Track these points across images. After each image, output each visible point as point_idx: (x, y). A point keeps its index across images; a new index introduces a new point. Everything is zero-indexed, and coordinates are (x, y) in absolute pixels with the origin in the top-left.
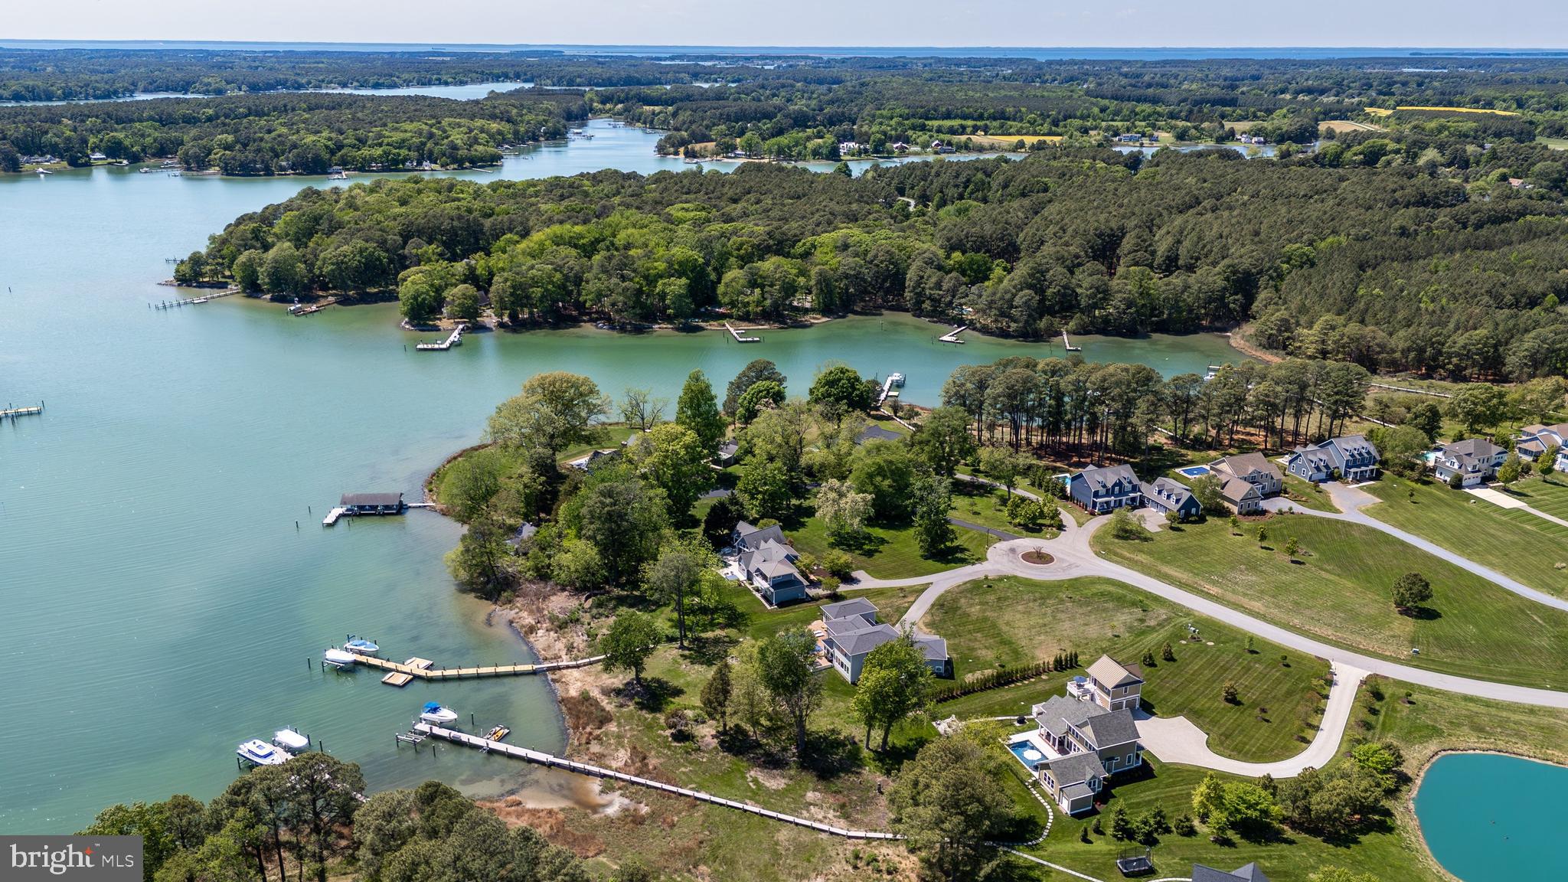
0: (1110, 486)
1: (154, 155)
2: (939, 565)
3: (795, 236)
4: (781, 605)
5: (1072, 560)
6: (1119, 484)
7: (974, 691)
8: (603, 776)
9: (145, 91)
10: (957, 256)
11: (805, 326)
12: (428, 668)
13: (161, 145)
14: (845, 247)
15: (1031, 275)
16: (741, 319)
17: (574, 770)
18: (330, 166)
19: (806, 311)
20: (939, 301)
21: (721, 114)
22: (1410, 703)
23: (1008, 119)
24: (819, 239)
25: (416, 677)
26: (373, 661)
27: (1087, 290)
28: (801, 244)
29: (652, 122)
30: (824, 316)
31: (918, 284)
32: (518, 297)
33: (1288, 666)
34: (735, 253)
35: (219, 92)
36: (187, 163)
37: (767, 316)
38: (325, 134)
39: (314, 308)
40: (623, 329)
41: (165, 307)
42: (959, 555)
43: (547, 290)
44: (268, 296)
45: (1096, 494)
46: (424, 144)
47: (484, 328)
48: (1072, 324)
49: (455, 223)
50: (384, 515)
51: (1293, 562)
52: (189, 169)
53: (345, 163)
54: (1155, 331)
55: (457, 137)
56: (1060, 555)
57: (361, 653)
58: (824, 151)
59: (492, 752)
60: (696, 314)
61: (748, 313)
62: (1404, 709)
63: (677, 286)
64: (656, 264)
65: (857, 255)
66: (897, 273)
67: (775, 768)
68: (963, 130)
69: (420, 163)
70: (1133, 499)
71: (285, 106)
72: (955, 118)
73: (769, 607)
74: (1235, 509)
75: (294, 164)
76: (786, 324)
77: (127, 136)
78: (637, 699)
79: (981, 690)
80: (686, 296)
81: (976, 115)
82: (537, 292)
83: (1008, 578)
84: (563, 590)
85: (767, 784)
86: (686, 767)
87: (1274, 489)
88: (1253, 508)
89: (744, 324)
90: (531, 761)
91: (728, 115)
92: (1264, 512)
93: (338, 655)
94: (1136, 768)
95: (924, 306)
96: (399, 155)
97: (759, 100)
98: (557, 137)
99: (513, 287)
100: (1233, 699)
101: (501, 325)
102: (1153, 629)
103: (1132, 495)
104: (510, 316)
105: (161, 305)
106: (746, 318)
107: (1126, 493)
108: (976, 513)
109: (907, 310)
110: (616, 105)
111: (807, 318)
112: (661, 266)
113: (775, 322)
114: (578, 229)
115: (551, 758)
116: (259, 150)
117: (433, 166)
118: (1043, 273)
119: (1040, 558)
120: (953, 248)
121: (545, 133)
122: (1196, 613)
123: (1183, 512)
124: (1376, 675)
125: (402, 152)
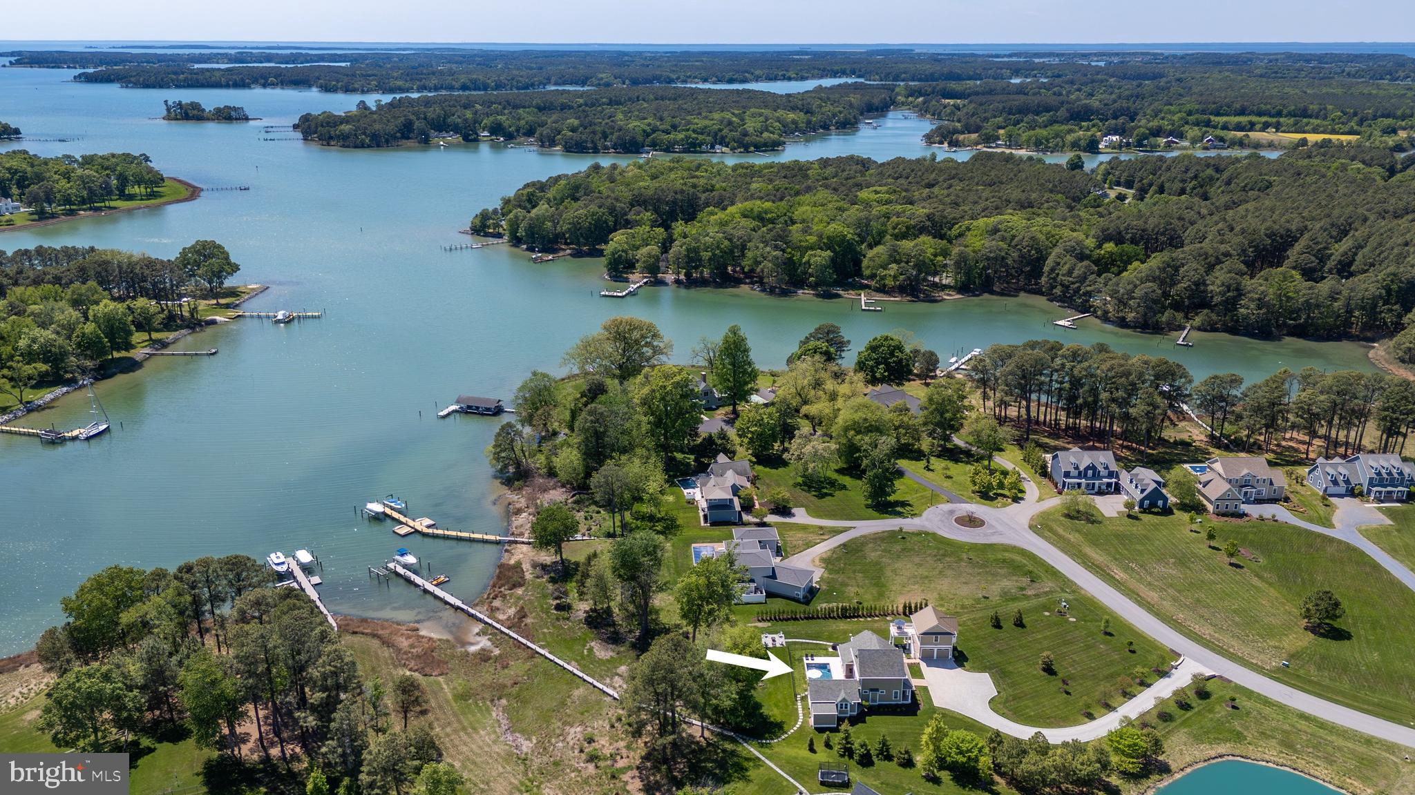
0: (1082, 468)
1: (525, 134)
2: (875, 514)
3: (954, 218)
4: (713, 524)
5: (1000, 528)
6: (1093, 468)
7: (818, 618)
8: (486, 623)
9: (556, 84)
10: (1110, 246)
11: (936, 301)
12: (429, 527)
13: (531, 126)
14: (995, 231)
15: (1163, 270)
16: (878, 290)
17: (472, 616)
18: (643, 146)
19: (944, 287)
20: (1067, 287)
21: (1004, 108)
22: (1234, 707)
23: (1310, 117)
24: (975, 223)
25: (417, 531)
26: (396, 515)
27: (1218, 287)
28: (957, 226)
29: (939, 114)
30: (959, 293)
31: (1053, 270)
32: (691, 260)
33: (1133, 652)
34: (890, 231)
35: (608, 85)
36: (541, 141)
37: (901, 290)
38: (649, 120)
39: (550, 257)
40: (772, 291)
41: (451, 249)
42: (899, 509)
43: (714, 255)
44: (525, 246)
45: (1067, 475)
46: (720, 130)
47: (662, 283)
48: (1198, 321)
49: (679, 196)
50: (483, 415)
51: (1231, 564)
52: (542, 146)
53: (654, 145)
54: (1291, 334)
55: (751, 125)
56: (994, 523)
57: (392, 508)
58: (1083, 143)
59: (426, 591)
60: (837, 283)
61: (885, 286)
62: (1222, 711)
63: (821, 257)
64: (808, 238)
65: (1003, 239)
66: (1038, 259)
67: (613, 644)
68: (1252, 127)
69: (713, 147)
70: (1109, 485)
71: (638, 97)
72: (1249, 114)
73: (702, 523)
74: (1210, 508)
75: (615, 144)
76: (917, 297)
77: (508, 119)
78: (552, 575)
79: (825, 618)
80: (828, 267)
81: (1273, 112)
82: (706, 255)
83: (927, 534)
84: (563, 486)
85: (598, 654)
86: (548, 628)
87: (1273, 495)
88: (1231, 509)
89: (878, 295)
90: (447, 603)
91: (1010, 109)
92: (1243, 515)
93: (376, 507)
94: (903, 705)
95: (1054, 291)
96: (697, 139)
97: (1060, 94)
98: (847, 126)
99: (688, 250)
100: (1049, 670)
101: (678, 282)
102: (1027, 597)
103: (1105, 480)
104: (686, 275)
105: (448, 248)
106: (882, 290)
107: (1100, 478)
108: (949, 477)
109: (1042, 294)
110: (918, 97)
111: (941, 294)
112: (812, 239)
113: (907, 295)
114: (768, 205)
115: (458, 603)
116: (594, 133)
117: (724, 149)
118: (1177, 269)
119: (971, 521)
120: (1108, 238)
121: (836, 123)
122: (1083, 592)
123: (1147, 502)
124: (1221, 677)
125: (701, 137)
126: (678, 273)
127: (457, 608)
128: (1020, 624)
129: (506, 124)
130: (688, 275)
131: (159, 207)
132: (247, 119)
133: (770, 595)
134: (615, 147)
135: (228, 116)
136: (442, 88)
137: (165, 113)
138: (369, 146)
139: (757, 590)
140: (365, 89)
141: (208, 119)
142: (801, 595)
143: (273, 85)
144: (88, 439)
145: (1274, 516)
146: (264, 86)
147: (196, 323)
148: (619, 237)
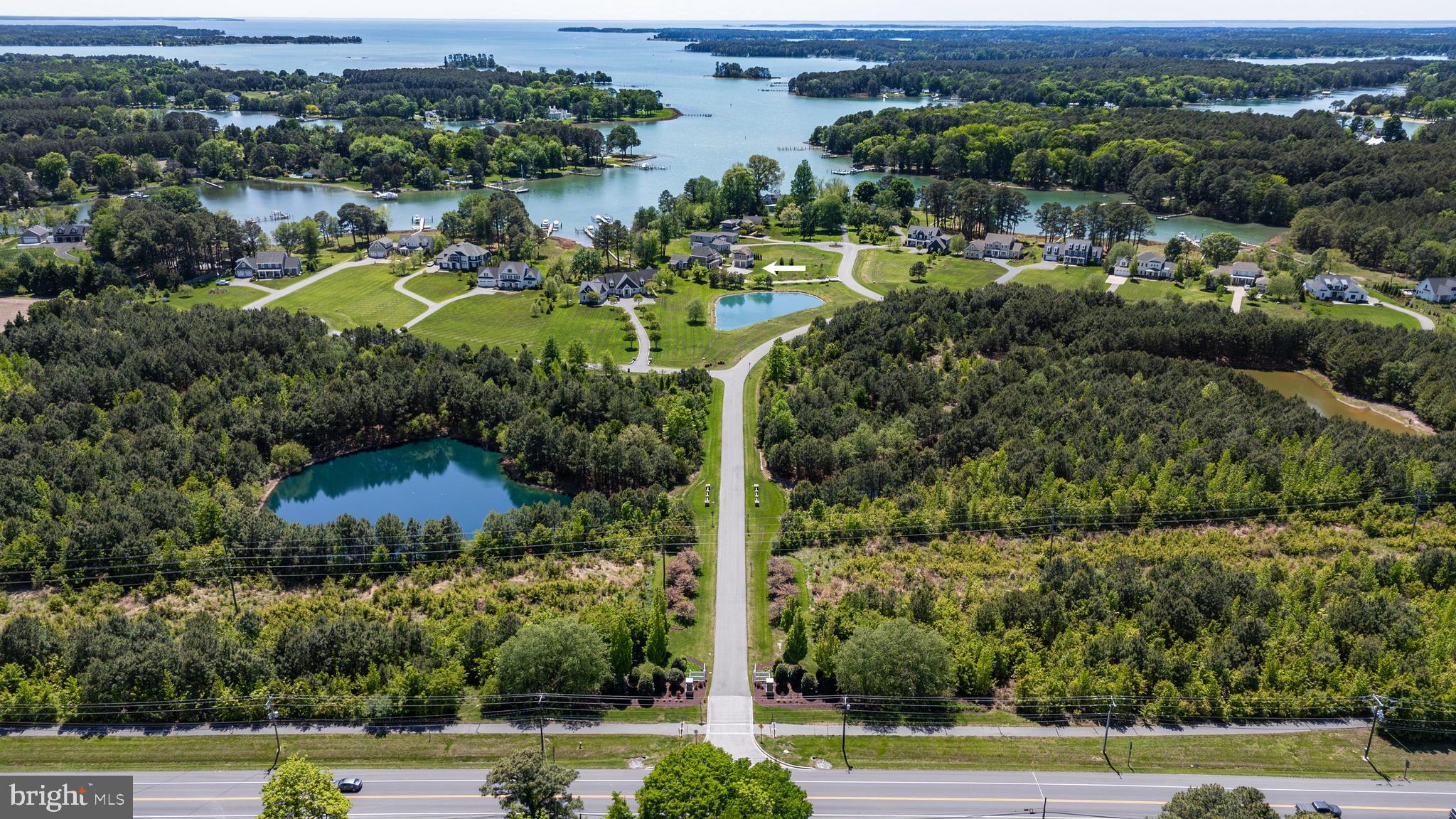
18: (1040, 102)
27: (1214, 184)
45: (909, 236)
46: (1120, 91)
47: (883, 171)
48: (1197, 209)
63: (976, 155)
77: (950, 79)
96: (1088, 97)
98: (1292, 95)
103: (928, 241)
111: (1058, 188)
114: (989, 127)
121: (1277, 91)
122: (838, 264)
123: (932, 249)
125: (1092, 95)
126: (894, 166)
128: (792, 265)
129: (945, 83)
131: (655, 122)
132: (769, 77)
135: (757, 74)
137: (714, 72)
138: (828, 97)
139: (703, 245)
141: (742, 77)
144: (518, 193)
145: (991, 261)
146: (817, 55)
147: (602, 165)
148: (869, 141)
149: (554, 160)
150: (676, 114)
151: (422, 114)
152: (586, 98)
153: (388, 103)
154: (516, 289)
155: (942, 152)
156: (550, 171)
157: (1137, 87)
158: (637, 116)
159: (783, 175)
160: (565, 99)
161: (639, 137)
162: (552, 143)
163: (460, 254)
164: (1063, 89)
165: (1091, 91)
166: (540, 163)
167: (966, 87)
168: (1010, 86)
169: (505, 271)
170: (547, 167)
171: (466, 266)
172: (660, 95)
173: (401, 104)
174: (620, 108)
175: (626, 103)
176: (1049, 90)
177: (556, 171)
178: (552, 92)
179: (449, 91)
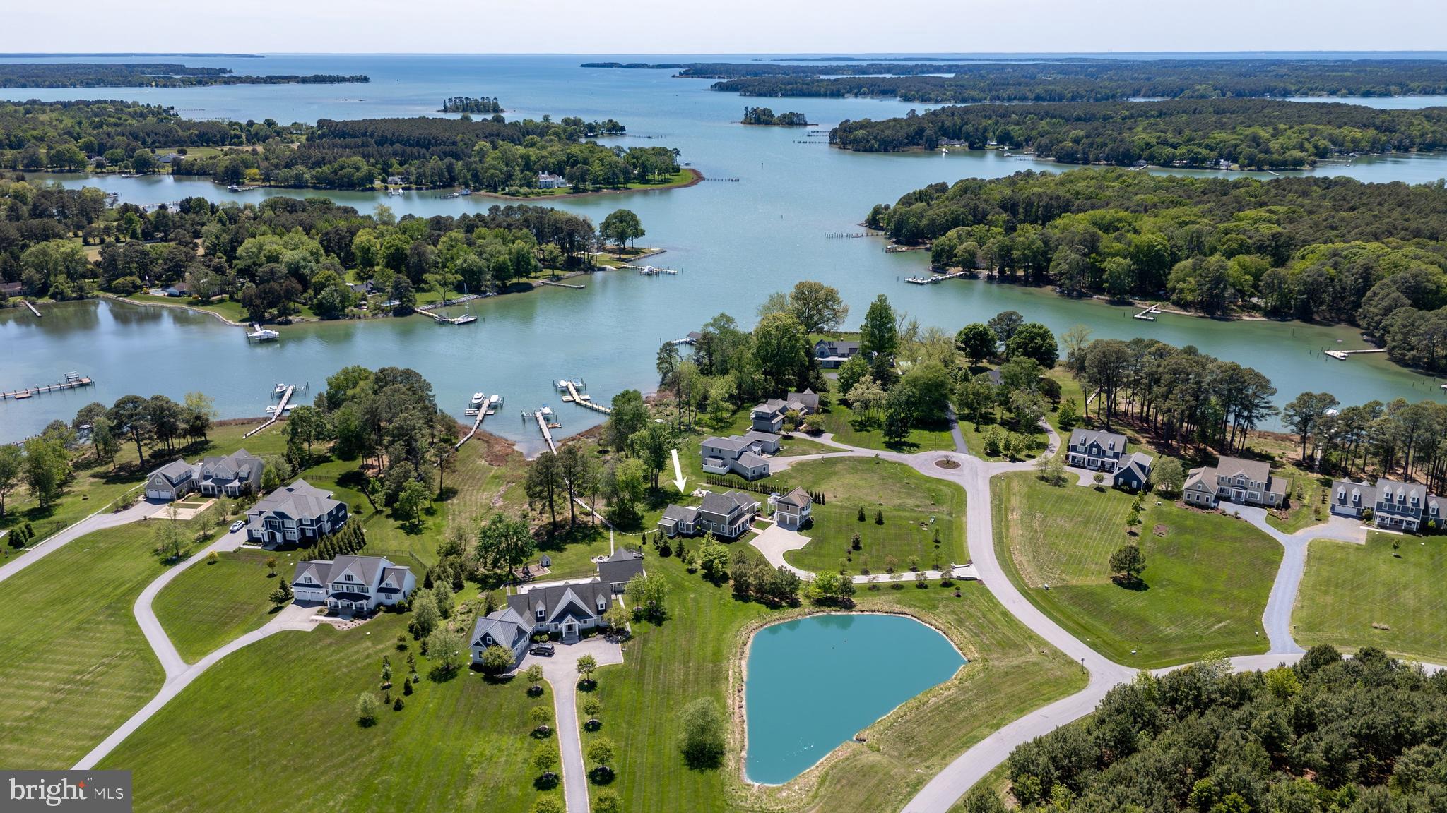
5: (966, 473)
8: (551, 449)
16: (1175, 303)
17: (549, 445)
18: (1139, 159)
22: (958, 596)
25: (574, 401)
26: (572, 390)
28: (1303, 249)
32: (1004, 258)
39: (904, 249)
40: (1069, 294)
47: (975, 277)
51: (1130, 532)
52: (1039, 156)
53: (1151, 159)
56: (966, 469)
57: (574, 386)
60: (1141, 293)
61: (1181, 299)
62: (945, 595)
63: (1116, 264)
69: (1217, 163)
70: (1110, 464)
73: (749, 429)
74: (1184, 497)
75: (1108, 156)
76: (1213, 314)
80: (1126, 274)
82: (1018, 254)
83: (901, 464)
89: (1173, 308)
90: (544, 437)
93: (564, 383)
100: (856, 547)
101: (989, 277)
104: (999, 272)
106: (1179, 303)
111: (1244, 314)
113: (1202, 311)
115: (548, 437)
117: (1233, 166)
119: (950, 465)
122: (963, 519)
123: (1121, 480)
124: (981, 582)
125: (1204, 151)
126: (991, 270)
127: (546, 440)
128: (880, 521)
129: (1014, 134)
130: (1001, 272)
131: (669, 189)
132: (806, 124)
133: (732, 471)
134: (1107, 159)
135: (791, 121)
136: (1015, 98)
137: (743, 117)
138: (877, 151)
139: (724, 465)
140: (939, 99)
141: (775, 124)
142: (750, 475)
143: (865, 95)
144: (459, 324)
145: (1236, 514)
146: (856, 95)
147: (590, 268)
148: (952, 233)
149: (522, 266)
150: (697, 177)
151: (384, 181)
152: (586, 162)
153: (342, 168)
154: (359, 614)
155: (1065, 258)
156: (515, 281)
157: (1256, 141)
158: (648, 182)
159: (846, 311)
160: (559, 163)
161: (643, 226)
162: (520, 244)
163: (282, 515)
164: (1165, 143)
165: (1200, 146)
166: (500, 272)
167: (1044, 141)
168: (1099, 140)
169: (341, 578)
170: (511, 277)
171: (294, 536)
172: (678, 153)
173: (358, 169)
174: (626, 172)
175: (635, 167)
176: (1148, 145)
177: (524, 280)
178: (544, 153)
179: (423, 151)
